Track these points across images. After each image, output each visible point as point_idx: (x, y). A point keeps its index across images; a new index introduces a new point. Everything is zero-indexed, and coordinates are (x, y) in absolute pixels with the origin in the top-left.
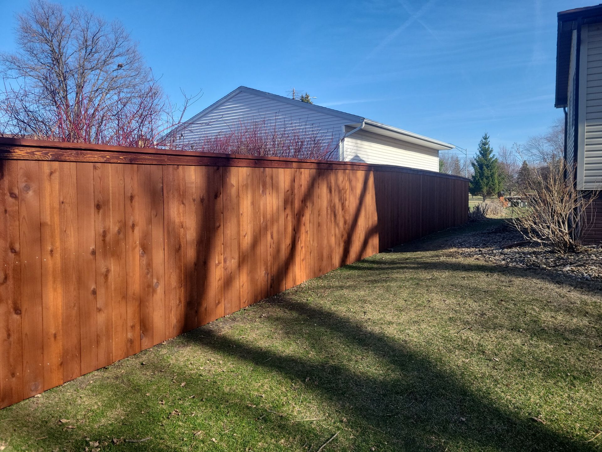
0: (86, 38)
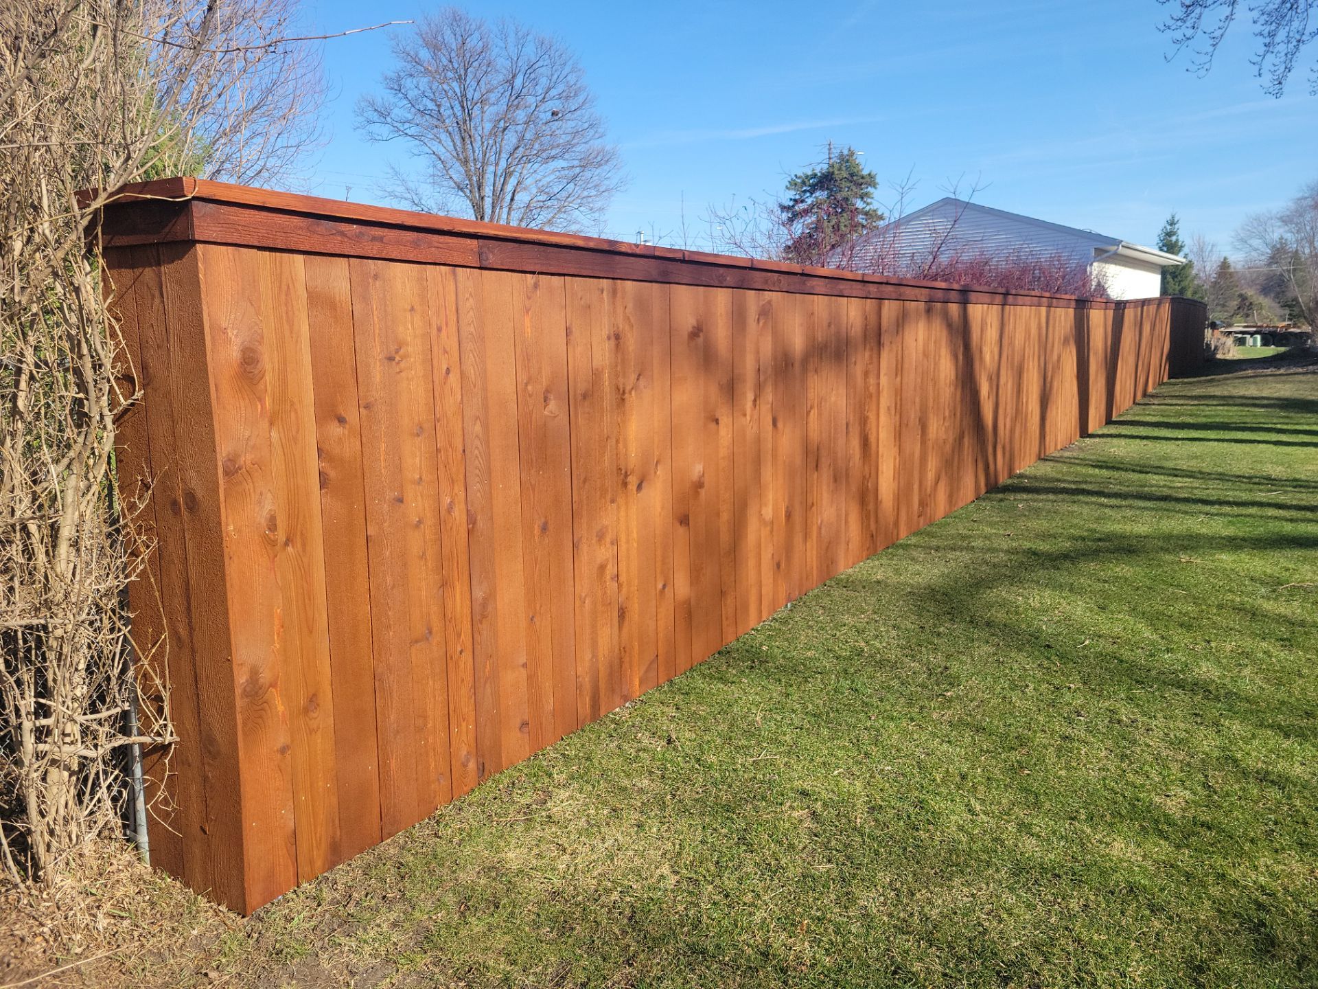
0: (514, 71)
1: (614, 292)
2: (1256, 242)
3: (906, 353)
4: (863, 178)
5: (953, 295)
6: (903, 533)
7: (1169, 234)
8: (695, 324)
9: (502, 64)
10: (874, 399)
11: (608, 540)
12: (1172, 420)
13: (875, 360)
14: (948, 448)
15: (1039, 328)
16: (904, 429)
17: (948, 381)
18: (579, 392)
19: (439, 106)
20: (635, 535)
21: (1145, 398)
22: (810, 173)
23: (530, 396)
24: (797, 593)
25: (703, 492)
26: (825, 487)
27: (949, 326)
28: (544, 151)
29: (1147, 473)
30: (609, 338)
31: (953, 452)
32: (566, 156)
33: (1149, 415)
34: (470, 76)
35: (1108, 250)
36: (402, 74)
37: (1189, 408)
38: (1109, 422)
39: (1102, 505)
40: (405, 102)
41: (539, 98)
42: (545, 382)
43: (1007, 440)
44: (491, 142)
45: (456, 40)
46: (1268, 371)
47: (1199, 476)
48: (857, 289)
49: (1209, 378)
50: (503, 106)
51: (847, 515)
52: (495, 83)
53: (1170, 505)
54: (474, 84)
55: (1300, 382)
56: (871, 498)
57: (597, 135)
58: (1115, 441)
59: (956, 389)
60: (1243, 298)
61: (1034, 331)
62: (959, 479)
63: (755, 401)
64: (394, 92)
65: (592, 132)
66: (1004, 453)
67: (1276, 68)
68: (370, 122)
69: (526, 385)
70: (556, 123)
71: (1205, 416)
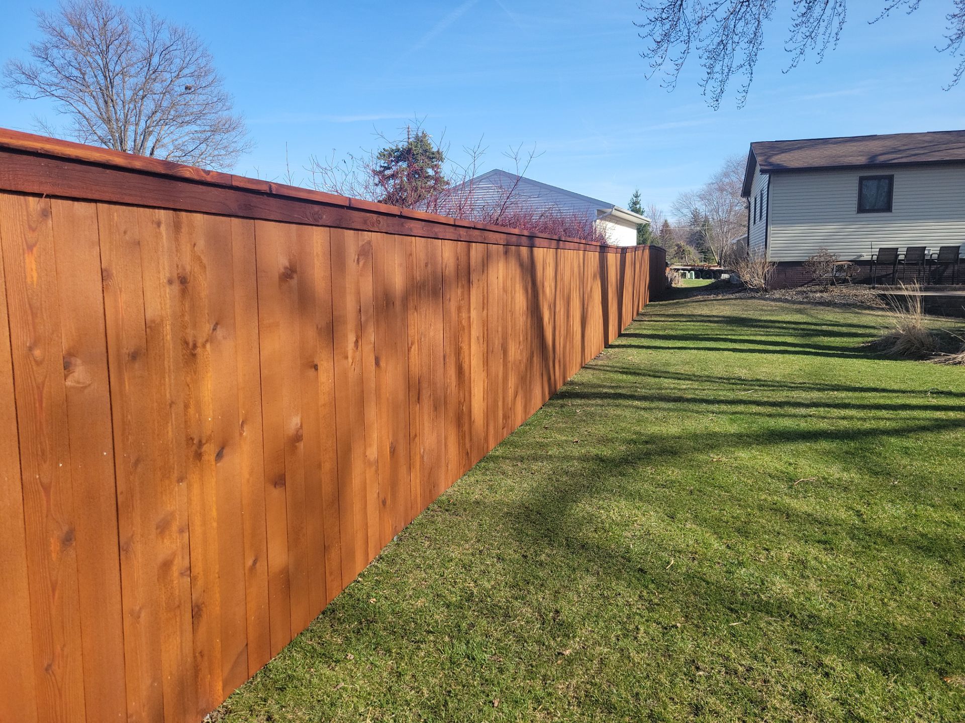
0: (151, 51)
1: (177, 227)
2: (685, 211)
3: (490, 289)
4: (433, 154)
5: (524, 240)
6: (492, 445)
7: (635, 203)
8: (287, 264)
9: (141, 44)
10: (466, 331)
11: (175, 527)
12: (661, 333)
13: (466, 296)
14: (523, 366)
15: (579, 266)
16: (490, 353)
17: (521, 312)
18: (125, 351)
19: (84, 74)
20: (214, 513)
21: (639, 317)
22: (394, 148)
23: (39, 363)
24: (403, 524)
25: (301, 445)
26: (426, 417)
27: (521, 265)
28: (178, 116)
29: (660, 377)
30: (170, 282)
31: (526, 369)
32: (198, 122)
33: (645, 329)
34: (111, 52)
35: (605, 211)
36: (49, 45)
37: (669, 323)
38: (621, 335)
39: (637, 408)
40: (52, 68)
41: (174, 75)
42: (65, 345)
43: (562, 356)
44: (132, 106)
45: (98, 21)
46: (712, 297)
47: (694, 378)
48: (450, 232)
49: (675, 301)
50: (141, 79)
51: (446, 438)
52: (134, 59)
53: (686, 405)
54: (115, 58)
55: (734, 305)
56: (466, 419)
57: (225, 108)
58: (629, 350)
59: (527, 318)
60: (679, 247)
61: (576, 270)
62: (531, 391)
63: (357, 342)
64: (41, 59)
65: (220, 105)
66: (560, 366)
67: (715, 89)
68: (18, 82)
69: (30, 349)
70: (190, 96)
71: (681, 330)
